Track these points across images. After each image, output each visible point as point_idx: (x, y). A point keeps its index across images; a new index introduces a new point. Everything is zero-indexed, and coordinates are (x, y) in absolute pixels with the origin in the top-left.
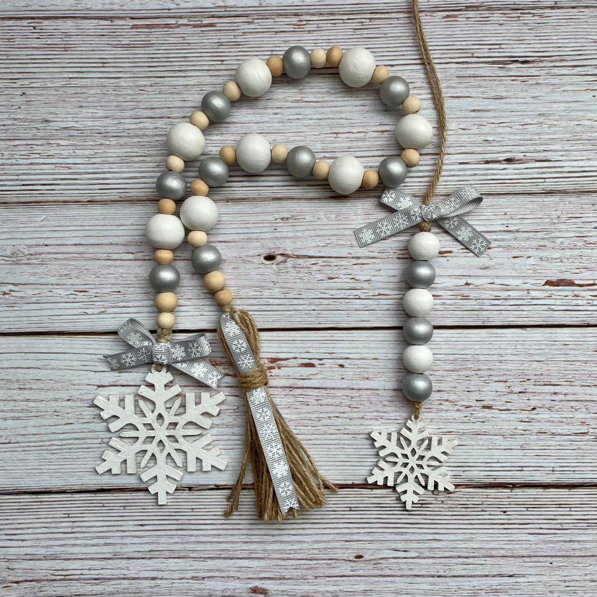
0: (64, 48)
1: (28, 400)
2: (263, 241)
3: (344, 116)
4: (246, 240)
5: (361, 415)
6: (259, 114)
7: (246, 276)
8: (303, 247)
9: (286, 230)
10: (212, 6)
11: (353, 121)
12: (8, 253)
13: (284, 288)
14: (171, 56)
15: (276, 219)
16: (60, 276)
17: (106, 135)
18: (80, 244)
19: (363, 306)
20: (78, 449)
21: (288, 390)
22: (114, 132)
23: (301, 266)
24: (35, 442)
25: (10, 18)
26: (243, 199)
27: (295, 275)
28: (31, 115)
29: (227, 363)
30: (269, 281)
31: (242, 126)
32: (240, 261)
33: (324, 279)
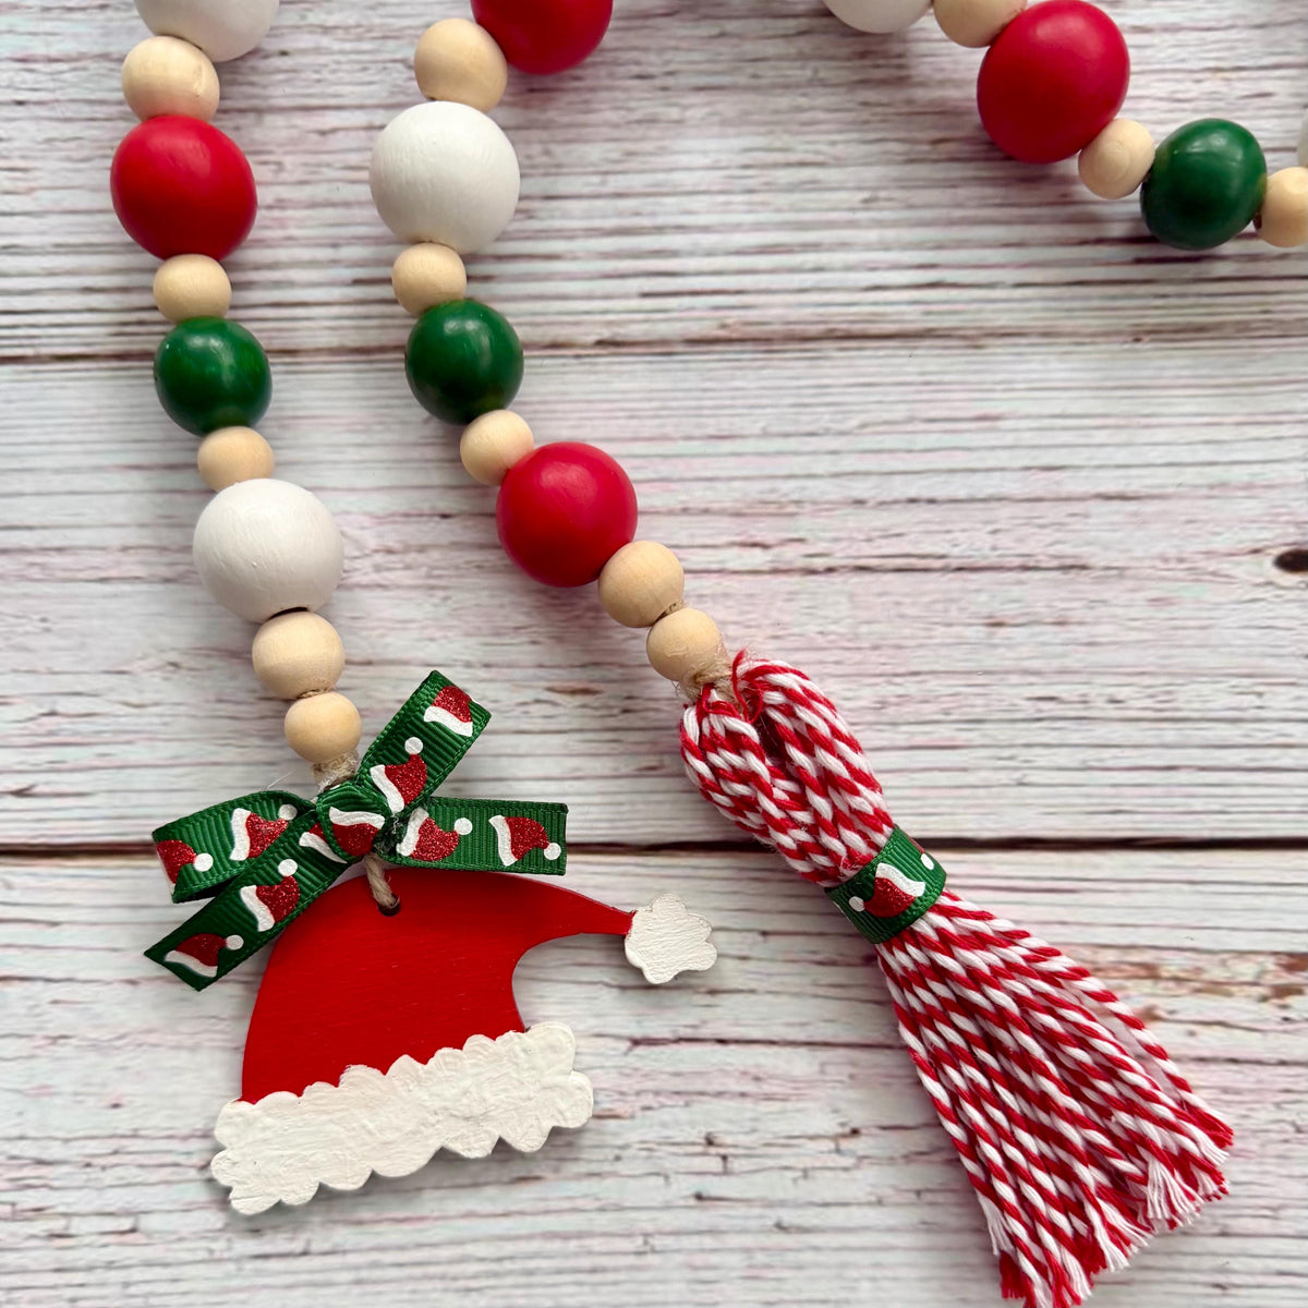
2: (1274, 494)
4: (1205, 492)
7: (1201, 634)
16: (498, 635)
17: (670, 81)
20: (559, 1272)
24: (402, 1248)
28: (382, 11)
29: (1116, 967)
30: (1293, 655)
31: (1204, 42)
32: (1181, 575)
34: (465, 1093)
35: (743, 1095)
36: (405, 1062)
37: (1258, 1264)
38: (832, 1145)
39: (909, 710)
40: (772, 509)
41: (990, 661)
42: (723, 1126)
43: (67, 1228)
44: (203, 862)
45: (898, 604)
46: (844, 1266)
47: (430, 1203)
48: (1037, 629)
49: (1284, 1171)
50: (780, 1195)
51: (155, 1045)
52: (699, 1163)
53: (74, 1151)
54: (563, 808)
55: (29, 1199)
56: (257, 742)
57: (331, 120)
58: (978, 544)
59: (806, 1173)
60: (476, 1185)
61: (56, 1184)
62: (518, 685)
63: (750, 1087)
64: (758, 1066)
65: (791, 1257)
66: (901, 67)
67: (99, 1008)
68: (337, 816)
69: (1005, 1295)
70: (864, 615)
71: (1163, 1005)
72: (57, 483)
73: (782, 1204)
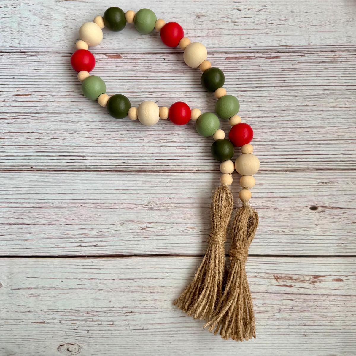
0: (183, 72)
1: (155, 300)
2: (309, 197)
4: (298, 197)
6: (308, 115)
7: (298, 220)
8: (336, 201)
9: (325, 191)
10: (277, 45)
12: (146, 202)
13: (323, 229)
14: (251, 77)
15: (319, 183)
16: (179, 218)
18: (191, 198)
20: (188, 333)
21: (326, 296)
23: (335, 214)
24: (160, 329)
25: (149, 53)
26: (297, 170)
27: (330, 220)
29: (285, 277)
30: (313, 224)
31: (297, 123)
32: (294, 210)
33: (350, 223)
37: (311, 331)
41: (263, 224)
43: (101, 323)
47: (165, 321)
48: (270, 219)
49: (315, 314)
51: (117, 291)
53: (103, 310)
55: (95, 318)
56: (136, 237)
57: (152, 133)
58: (260, 205)
60: (173, 318)
61: (100, 315)
62: (182, 227)
67: (108, 284)
71: (293, 284)
72: (103, 192)
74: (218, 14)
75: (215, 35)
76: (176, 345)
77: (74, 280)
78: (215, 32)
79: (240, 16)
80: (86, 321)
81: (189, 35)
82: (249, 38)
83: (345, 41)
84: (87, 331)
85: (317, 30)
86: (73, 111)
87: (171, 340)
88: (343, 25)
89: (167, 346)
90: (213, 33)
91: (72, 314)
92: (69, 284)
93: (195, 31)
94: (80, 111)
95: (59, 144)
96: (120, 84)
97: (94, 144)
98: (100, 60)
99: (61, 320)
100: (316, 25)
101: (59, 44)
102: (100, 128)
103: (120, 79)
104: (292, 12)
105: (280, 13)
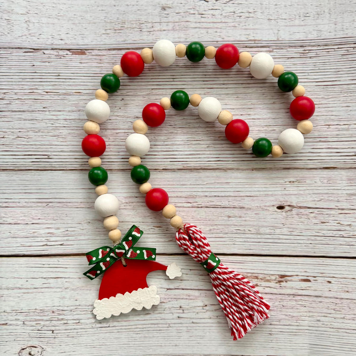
0: (149, 69)
2: (276, 196)
3: (334, 113)
4: (264, 196)
5: (342, 316)
6: (275, 113)
7: (264, 219)
8: (304, 201)
9: (292, 190)
10: (246, 39)
11: (340, 117)
13: (291, 228)
14: (218, 74)
15: (286, 182)
16: (145, 217)
17: (175, 126)
19: (345, 242)
20: (154, 330)
21: (292, 296)
22: (180, 125)
23: (302, 214)
24: (126, 326)
25: (114, 49)
26: (263, 169)
28: (127, 113)
29: (251, 276)
30: (280, 223)
31: (264, 121)
32: (260, 209)
33: (318, 223)
34: (138, 299)
35: (187, 299)
36: (127, 293)
37: (277, 330)
38: (202, 308)
39: (215, 231)
40: (192, 197)
41: (229, 223)
42: (183, 304)
43: (67, 322)
44: (94, 259)
45: (213, 213)
46: (204, 330)
47: (131, 318)
48: (236, 218)
49: (281, 313)
50: (193, 317)
51: (83, 289)
52: (179, 311)
53: (69, 308)
54: (155, 249)
55: (61, 317)
56: (103, 235)
57: (118, 131)
58: (226, 204)
59: (197, 313)
60: (139, 315)
61: (65, 314)
62: (148, 226)
63: (188, 297)
64: (189, 294)
65: (195, 328)
66: (213, 125)
67: (74, 283)
68: (117, 251)
69: (232, 335)
70: (208, 215)
71: (259, 284)
72: (70, 191)
73: (193, 318)
74: (184, 6)
75: (181, 29)
76: (142, 342)
77: (39, 279)
78: (181, 25)
79: (208, 8)
80: (51, 321)
81: (154, 29)
82: (216, 32)
83: (315, 35)
84: (52, 332)
85: (286, 24)
86: (36, 109)
87: (136, 337)
88: (313, 18)
89: (133, 343)
90: (179, 27)
91: (37, 314)
92: (34, 284)
93: (160, 24)
94: (44, 109)
95: (24, 143)
96: (85, 81)
97: (59, 142)
98: (64, 57)
99: (25, 321)
100: (286, 18)
101: (21, 39)
102: (64, 127)
103: (84, 76)
104: (261, 4)
105: (249, 5)
